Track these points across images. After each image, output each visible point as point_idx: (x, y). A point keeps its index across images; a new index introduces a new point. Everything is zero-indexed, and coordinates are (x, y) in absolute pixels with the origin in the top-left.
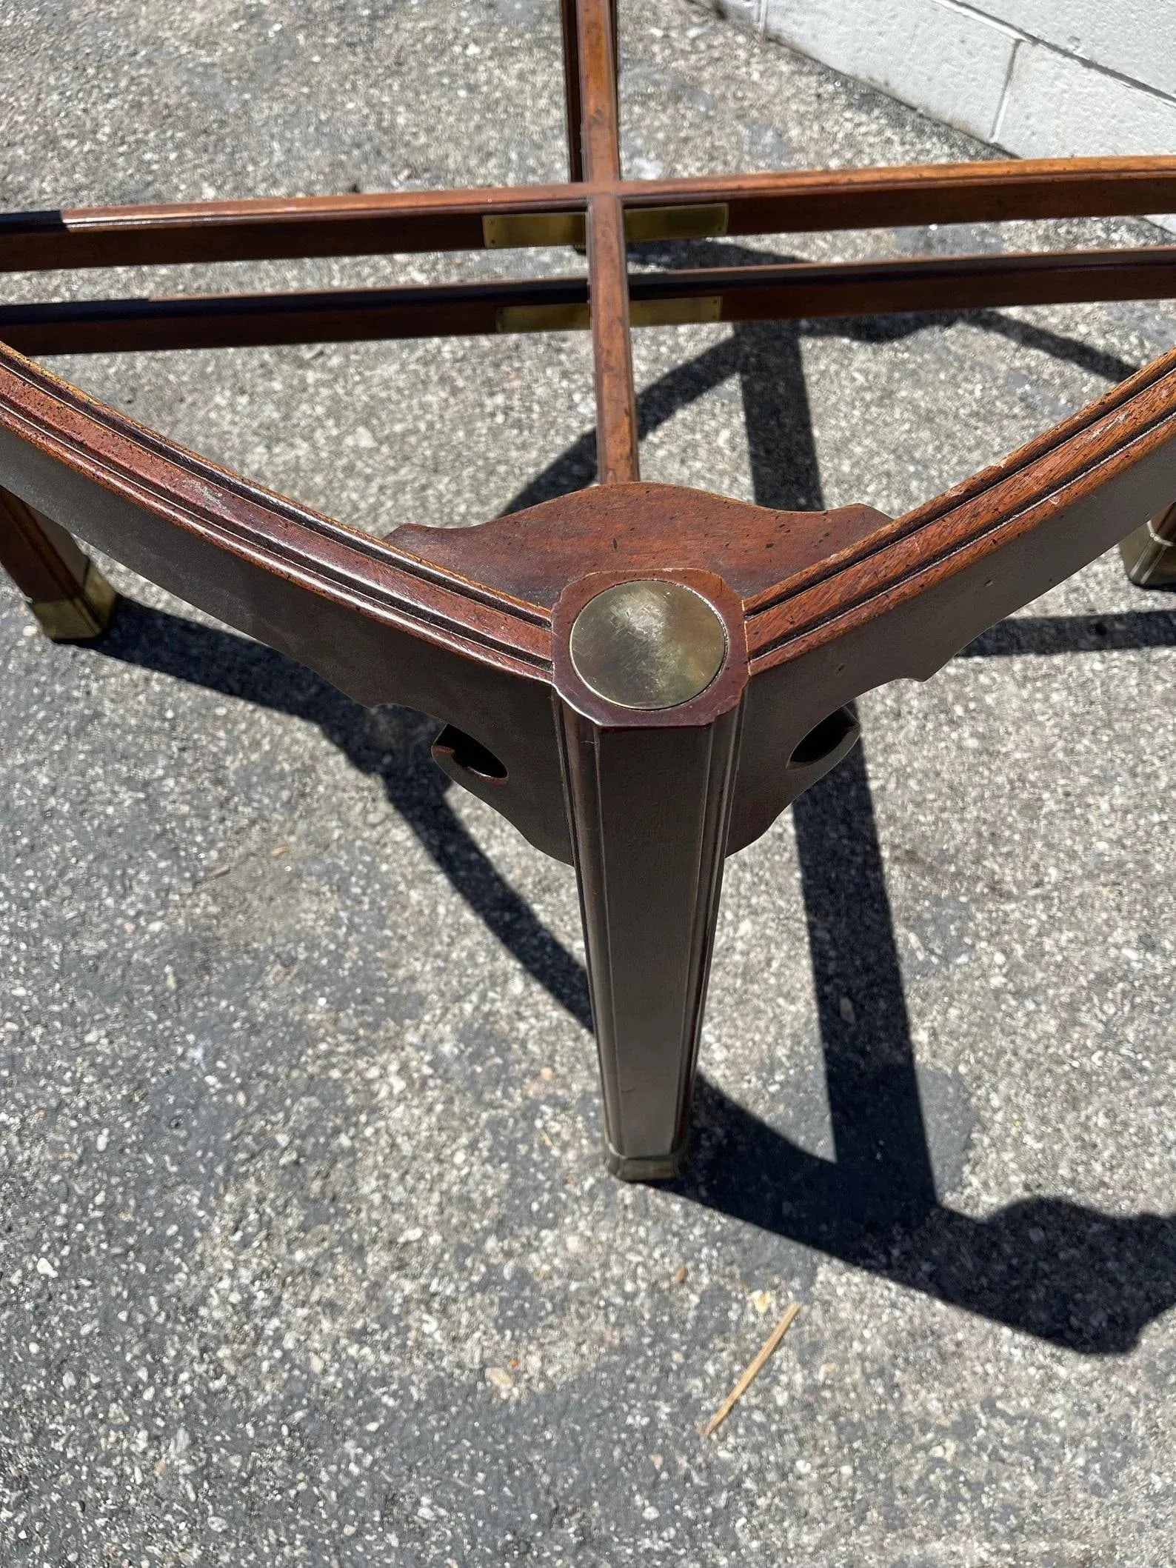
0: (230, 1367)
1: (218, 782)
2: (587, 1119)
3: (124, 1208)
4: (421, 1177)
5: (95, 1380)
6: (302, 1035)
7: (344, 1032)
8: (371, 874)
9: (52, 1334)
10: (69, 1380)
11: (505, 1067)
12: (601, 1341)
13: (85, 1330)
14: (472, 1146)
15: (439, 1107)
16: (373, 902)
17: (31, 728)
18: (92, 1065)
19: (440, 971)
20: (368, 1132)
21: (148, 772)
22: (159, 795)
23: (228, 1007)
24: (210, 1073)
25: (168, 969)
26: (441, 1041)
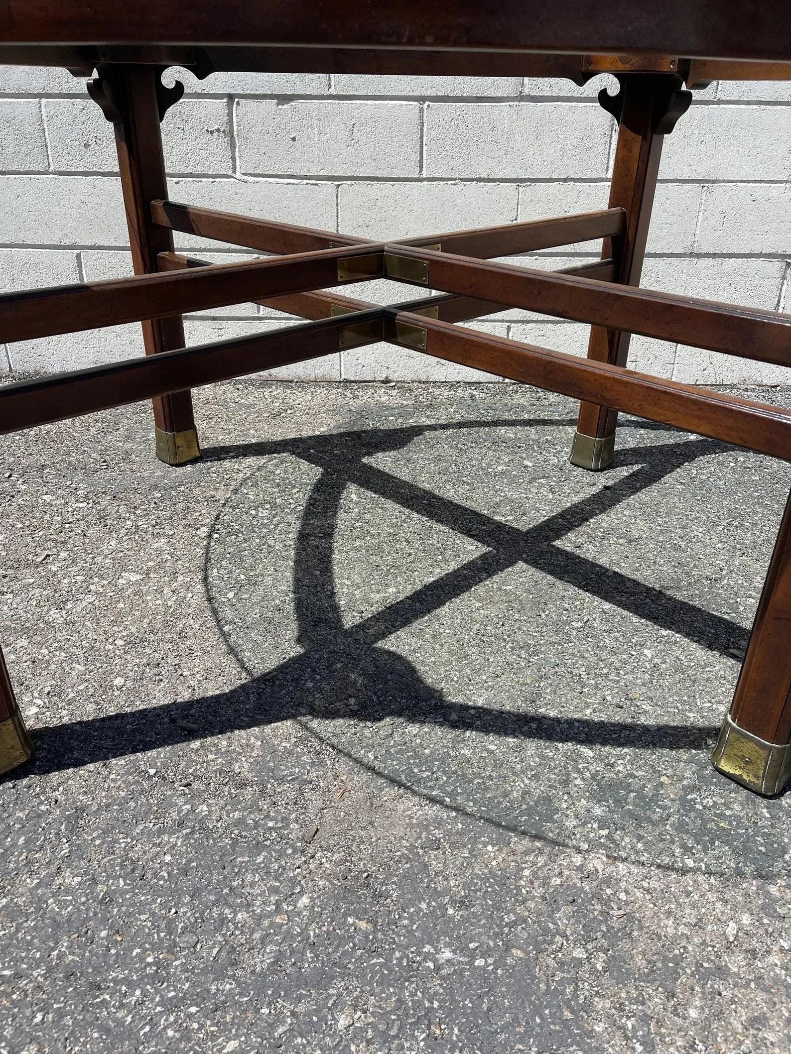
1: (243, 785)
2: (716, 784)
4: (688, 894)
6: (503, 881)
7: (527, 853)
11: (640, 796)
14: (687, 850)
15: (640, 845)
16: (445, 772)
17: (21, 854)
18: (369, 1042)
19: (536, 777)
20: (623, 896)
21: (174, 815)
22: (202, 821)
23: (429, 905)
24: (473, 958)
25: (350, 920)
26: (588, 811)
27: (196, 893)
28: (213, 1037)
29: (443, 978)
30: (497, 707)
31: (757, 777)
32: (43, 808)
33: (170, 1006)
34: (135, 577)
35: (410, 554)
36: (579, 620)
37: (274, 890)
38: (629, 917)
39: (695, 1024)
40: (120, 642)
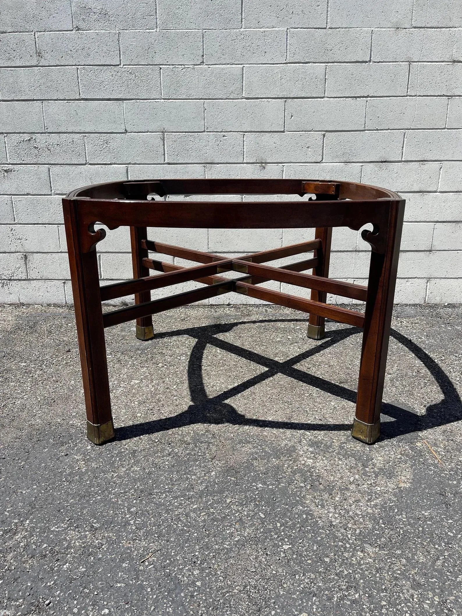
0: (355, 527)
1: (188, 444)
2: (352, 442)
3: (287, 522)
5: (333, 554)
6: (278, 468)
7: (286, 461)
8: (251, 436)
9: (309, 556)
10: (327, 560)
11: (325, 445)
13: (315, 548)
14: (340, 459)
15: (324, 458)
16: (258, 439)
17: (118, 462)
18: (237, 506)
19: (290, 440)
20: (317, 471)
21: (167, 452)
22: (176, 453)
23: (254, 474)
24: (268, 486)
25: (229, 478)
26: (307, 450)
27: (178, 472)
28: (189, 504)
29: (259, 491)
30: (277, 421)
31: (365, 437)
32: (123, 450)
33: (176, 498)
34: (137, 382)
35: (242, 372)
36: (308, 393)
37: (204, 471)
38: (319, 476)
39: (337, 501)
40: (136, 403)
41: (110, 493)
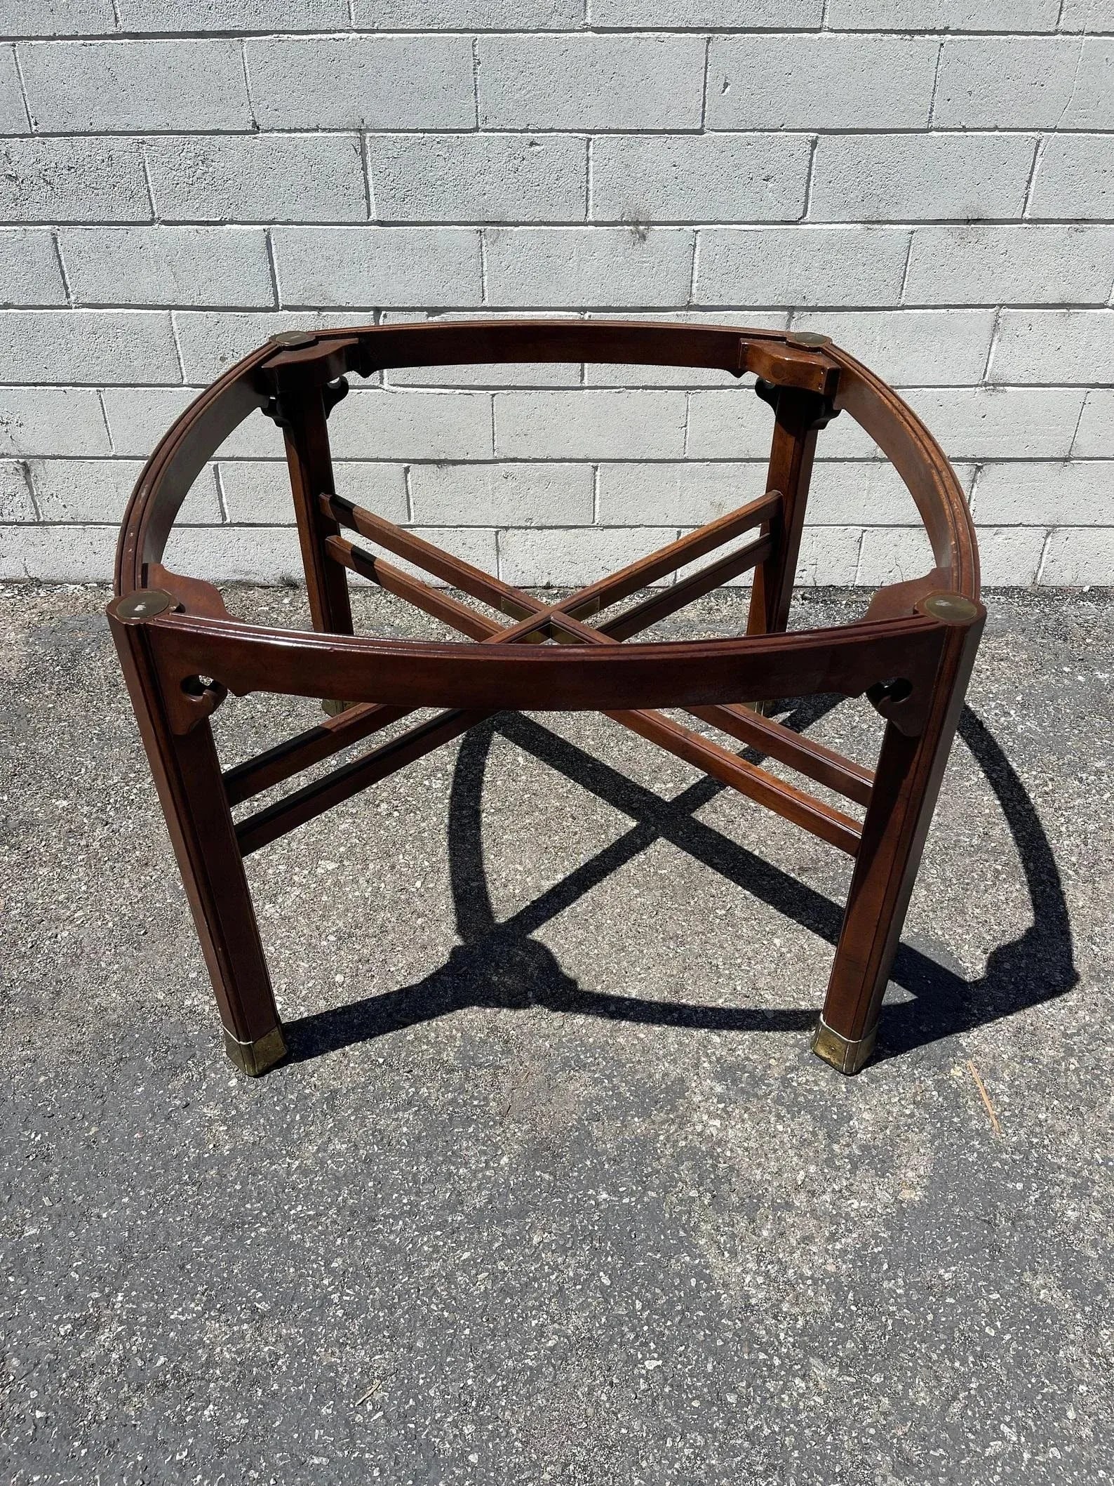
0: (796, 1310)
1: (451, 1071)
2: (811, 1065)
3: (656, 1297)
4: (775, 1151)
5: (744, 1384)
6: (644, 1144)
7: (663, 1123)
8: (589, 1049)
9: (696, 1388)
10: (731, 1398)
11: (752, 1076)
12: (924, 1142)
13: (710, 1368)
14: (779, 1117)
15: (746, 1116)
16: (604, 1058)
17: (299, 1129)
18: (553, 1252)
19: (674, 1061)
20: (728, 1154)
21: (404, 1096)
22: (425, 1101)
23: (592, 1162)
24: (621, 1198)
25: (538, 1173)
26: (712, 1089)
27: (429, 1155)
28: (453, 1250)
29: (601, 1211)
30: (647, 998)
31: (839, 1061)
32: (307, 1091)
33: (424, 1230)
34: (331, 866)
35: (576, 833)
36: (724, 907)
37: (484, 1153)
38: (731, 1168)
39: (765, 1240)
40: (332, 938)
41: (286, 1217)
